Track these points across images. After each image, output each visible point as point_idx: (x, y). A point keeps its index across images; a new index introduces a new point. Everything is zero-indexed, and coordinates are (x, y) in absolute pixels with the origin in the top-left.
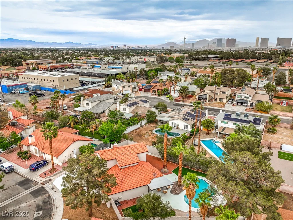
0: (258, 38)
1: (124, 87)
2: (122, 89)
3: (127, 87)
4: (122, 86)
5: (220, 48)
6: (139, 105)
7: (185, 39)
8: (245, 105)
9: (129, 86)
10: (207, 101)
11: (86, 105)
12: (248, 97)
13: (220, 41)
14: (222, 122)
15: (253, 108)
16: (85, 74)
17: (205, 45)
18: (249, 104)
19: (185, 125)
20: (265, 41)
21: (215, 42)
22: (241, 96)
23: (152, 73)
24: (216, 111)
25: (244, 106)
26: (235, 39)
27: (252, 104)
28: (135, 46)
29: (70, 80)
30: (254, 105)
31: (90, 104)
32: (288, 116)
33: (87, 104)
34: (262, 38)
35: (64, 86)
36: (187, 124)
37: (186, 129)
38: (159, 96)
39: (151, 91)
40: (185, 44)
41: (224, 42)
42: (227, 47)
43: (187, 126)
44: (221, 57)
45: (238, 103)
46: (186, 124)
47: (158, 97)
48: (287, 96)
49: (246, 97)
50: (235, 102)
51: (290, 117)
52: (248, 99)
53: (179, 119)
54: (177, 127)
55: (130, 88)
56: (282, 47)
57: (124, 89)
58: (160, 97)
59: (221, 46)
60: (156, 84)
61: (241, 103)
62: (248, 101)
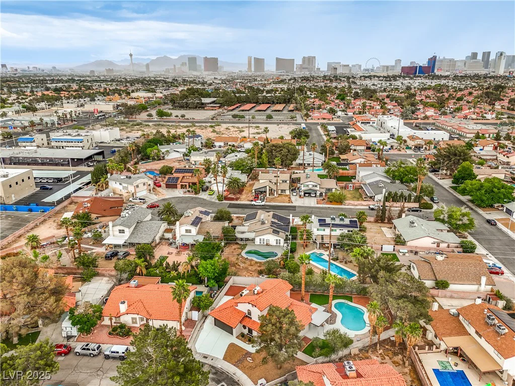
0: (250, 58)
1: (137, 186)
2: (135, 191)
3: (141, 186)
4: (134, 185)
5: (195, 73)
6: (203, 221)
7: (131, 55)
8: (314, 195)
9: (144, 184)
10: (268, 195)
11: (120, 232)
12: (316, 186)
13: (192, 60)
14: (318, 230)
15: (324, 199)
16: (21, 161)
17: (169, 68)
18: (318, 194)
19: (277, 240)
20: (259, 62)
21: (186, 63)
22: (307, 186)
23: (155, 151)
24: (287, 208)
25: (313, 197)
26: (216, 59)
27: (321, 195)
28: (28, 67)
29: (20, 182)
30: (324, 194)
31: (126, 230)
32: (363, 205)
33: (122, 231)
34: (254, 58)
35: (13, 195)
36: (280, 238)
37: (278, 245)
38: (196, 193)
39: (179, 186)
40: (133, 64)
41: (201, 63)
42: (205, 71)
43: (280, 240)
44: (221, 102)
45: (305, 193)
46: (278, 238)
47: (195, 196)
48: (345, 174)
49: (313, 186)
50: (302, 194)
51: (366, 206)
52: (316, 188)
53: (269, 233)
54: (267, 243)
55: (145, 187)
56: (284, 72)
57: (137, 190)
58: (197, 196)
59: (196, 70)
60: (183, 175)
61: (308, 194)
62: (316, 191)
